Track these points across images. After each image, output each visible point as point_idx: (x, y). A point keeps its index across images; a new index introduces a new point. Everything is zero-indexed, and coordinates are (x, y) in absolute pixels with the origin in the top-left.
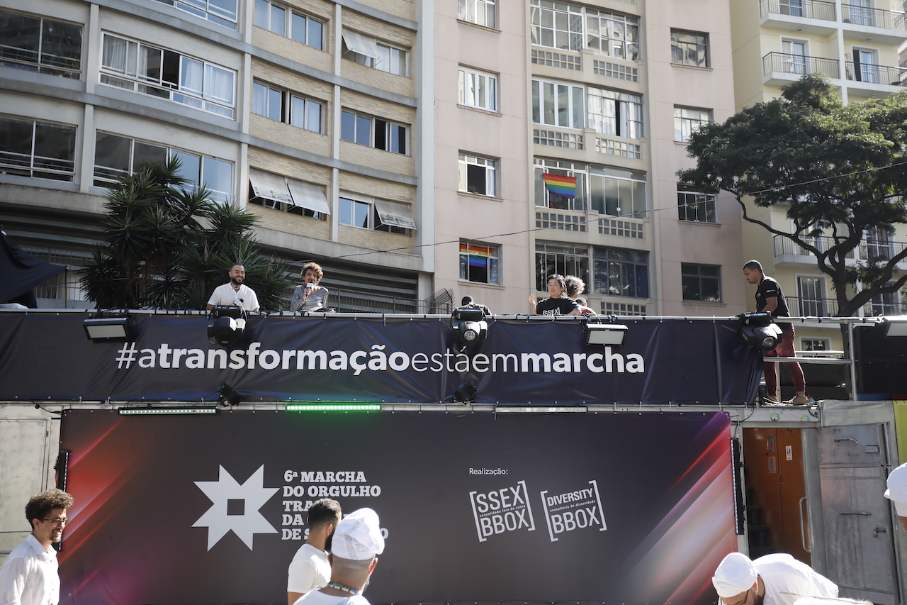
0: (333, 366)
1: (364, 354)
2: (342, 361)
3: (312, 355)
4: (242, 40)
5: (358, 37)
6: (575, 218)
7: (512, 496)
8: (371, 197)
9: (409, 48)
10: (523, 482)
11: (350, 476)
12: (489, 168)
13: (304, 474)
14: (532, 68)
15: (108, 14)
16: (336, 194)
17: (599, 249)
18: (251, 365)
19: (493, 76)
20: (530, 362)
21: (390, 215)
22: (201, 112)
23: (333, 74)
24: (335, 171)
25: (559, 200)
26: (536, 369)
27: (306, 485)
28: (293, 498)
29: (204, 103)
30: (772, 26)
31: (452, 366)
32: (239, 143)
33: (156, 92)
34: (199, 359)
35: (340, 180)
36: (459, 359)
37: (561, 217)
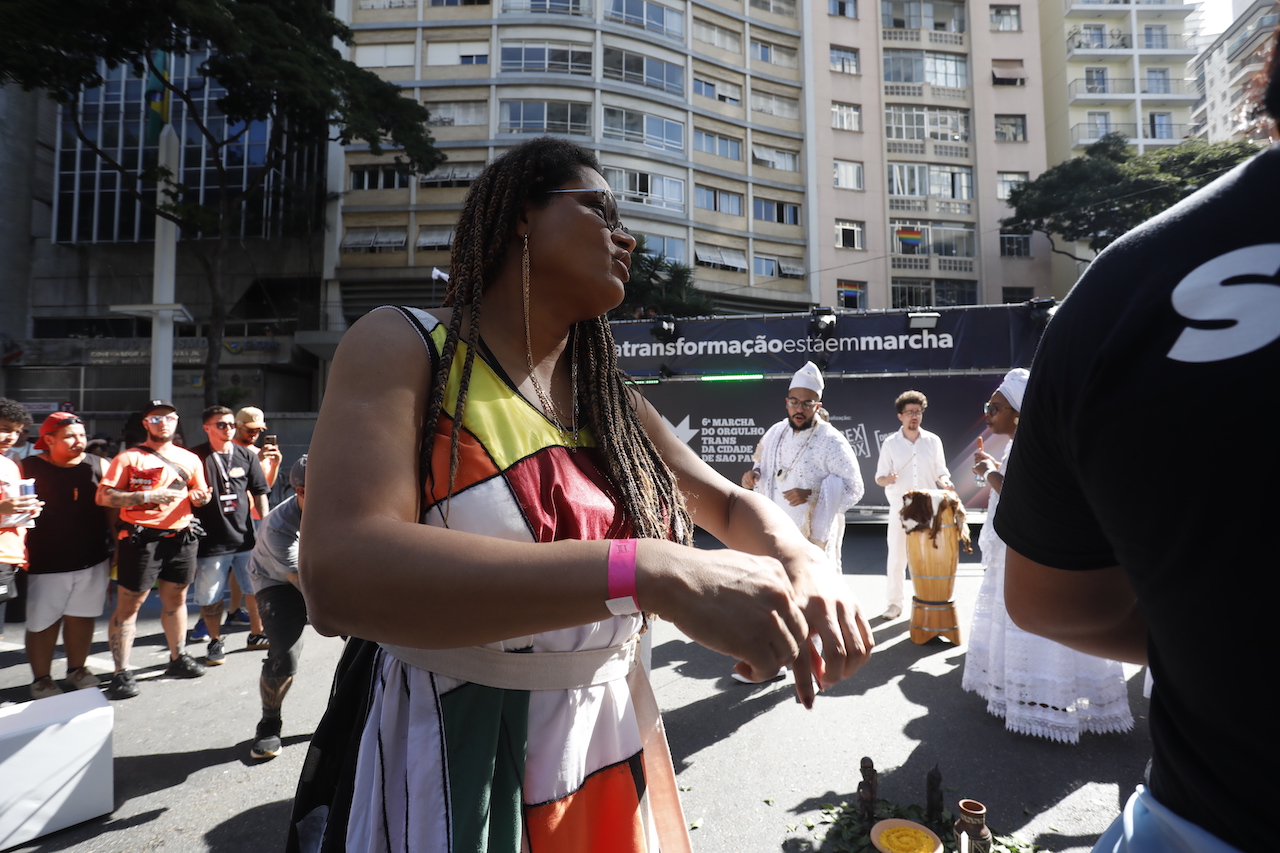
0: (732, 351)
1: (751, 342)
2: (737, 347)
3: (717, 344)
4: (687, 160)
5: (763, 149)
6: (921, 261)
7: (854, 434)
8: (775, 255)
9: (798, 152)
10: (862, 425)
11: (744, 422)
12: (856, 229)
13: (714, 420)
14: (887, 156)
15: (605, 155)
16: (752, 255)
17: (939, 281)
18: (679, 353)
19: (859, 165)
20: (867, 343)
21: (789, 267)
22: (663, 209)
23: (747, 175)
24: (751, 240)
25: (909, 247)
26: (872, 347)
27: (716, 428)
28: (708, 436)
29: (664, 204)
30: (1079, 104)
31: (812, 348)
32: (687, 227)
33: (635, 200)
34: (647, 350)
35: (754, 246)
36: (816, 343)
37: (910, 260)
